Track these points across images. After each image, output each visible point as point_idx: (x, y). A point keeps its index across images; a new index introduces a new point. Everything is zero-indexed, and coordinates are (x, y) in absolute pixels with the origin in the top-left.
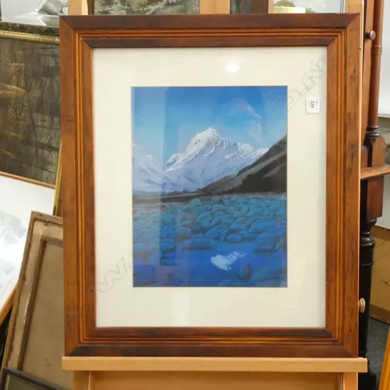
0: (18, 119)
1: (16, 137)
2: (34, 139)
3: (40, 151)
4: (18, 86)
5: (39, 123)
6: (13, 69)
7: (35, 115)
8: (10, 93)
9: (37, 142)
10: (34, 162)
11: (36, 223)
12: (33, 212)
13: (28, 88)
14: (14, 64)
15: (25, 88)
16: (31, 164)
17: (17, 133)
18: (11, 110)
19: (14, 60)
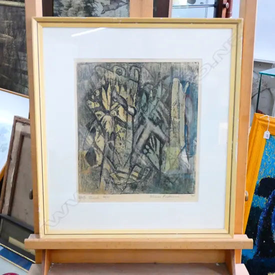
0: (9, 55)
1: (8, 67)
2: (19, 68)
3: (23, 75)
4: (9, 35)
5: (22, 58)
6: (5, 24)
7: (19, 53)
8: (4, 39)
9: (21, 70)
10: (20, 82)
11: (17, 123)
12: (15, 117)
13: (15, 37)
14: (6, 21)
15: (13, 36)
16: (18, 83)
17: (9, 64)
18: (5, 50)
19: (6, 18)
